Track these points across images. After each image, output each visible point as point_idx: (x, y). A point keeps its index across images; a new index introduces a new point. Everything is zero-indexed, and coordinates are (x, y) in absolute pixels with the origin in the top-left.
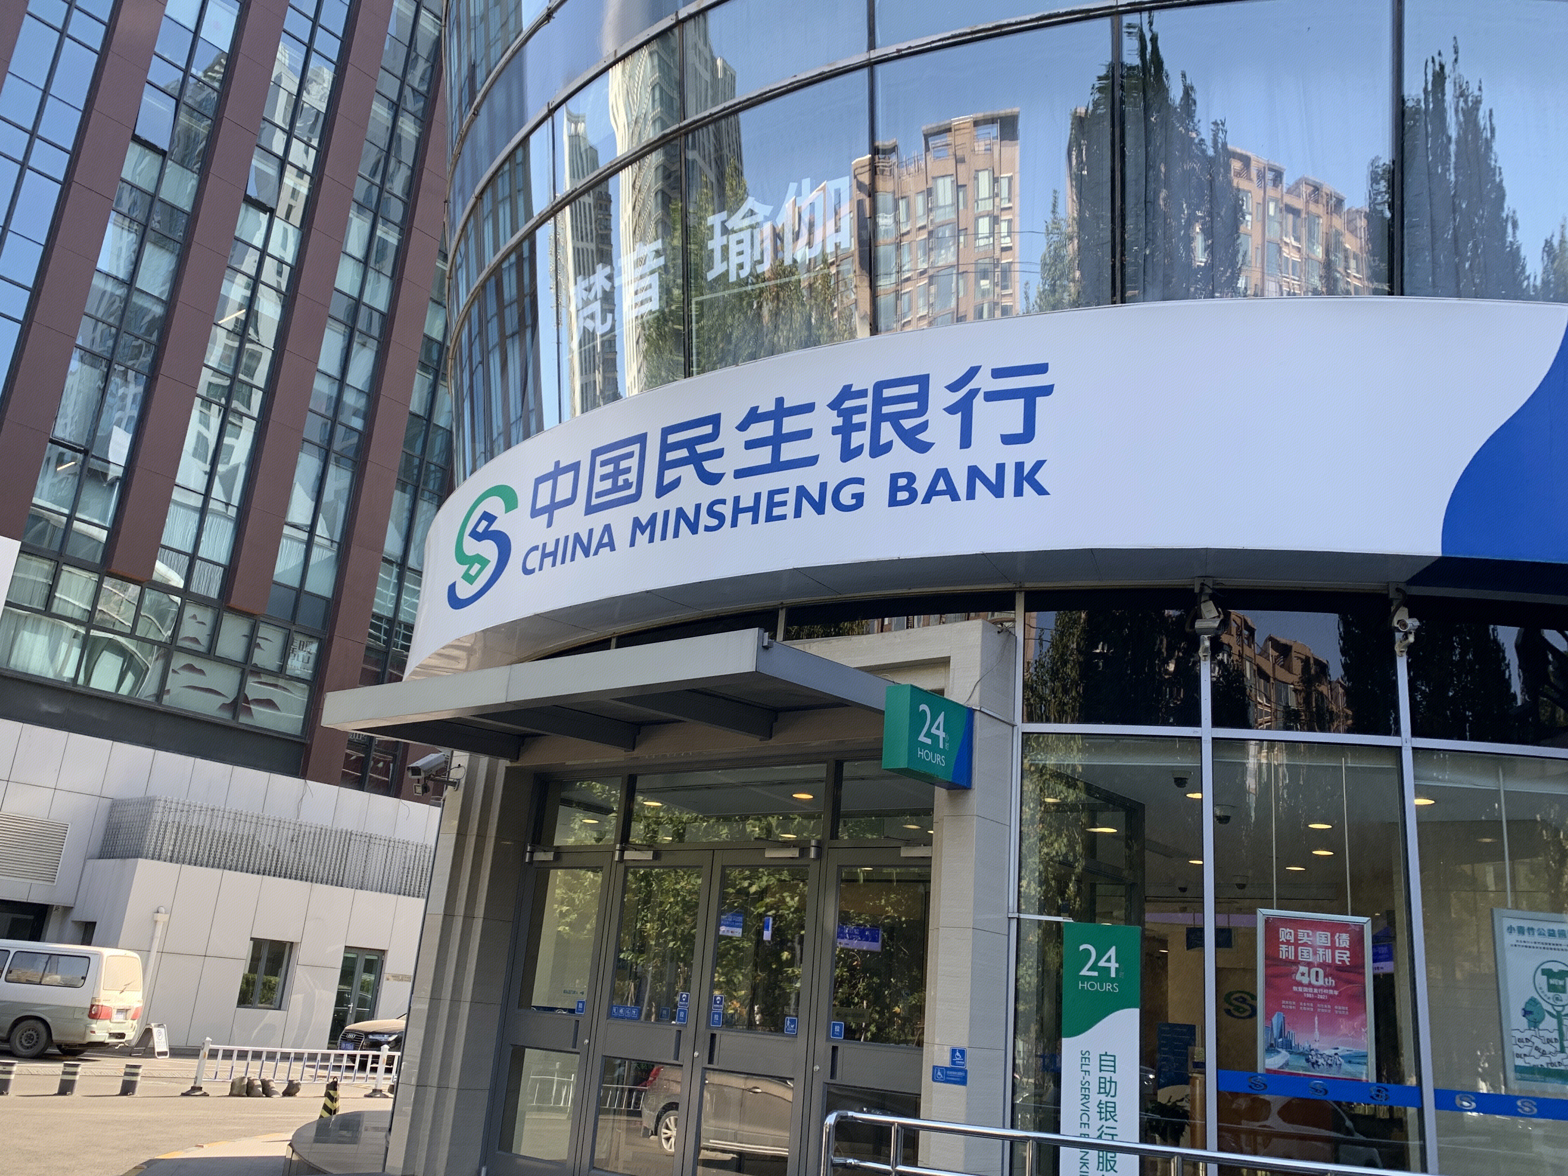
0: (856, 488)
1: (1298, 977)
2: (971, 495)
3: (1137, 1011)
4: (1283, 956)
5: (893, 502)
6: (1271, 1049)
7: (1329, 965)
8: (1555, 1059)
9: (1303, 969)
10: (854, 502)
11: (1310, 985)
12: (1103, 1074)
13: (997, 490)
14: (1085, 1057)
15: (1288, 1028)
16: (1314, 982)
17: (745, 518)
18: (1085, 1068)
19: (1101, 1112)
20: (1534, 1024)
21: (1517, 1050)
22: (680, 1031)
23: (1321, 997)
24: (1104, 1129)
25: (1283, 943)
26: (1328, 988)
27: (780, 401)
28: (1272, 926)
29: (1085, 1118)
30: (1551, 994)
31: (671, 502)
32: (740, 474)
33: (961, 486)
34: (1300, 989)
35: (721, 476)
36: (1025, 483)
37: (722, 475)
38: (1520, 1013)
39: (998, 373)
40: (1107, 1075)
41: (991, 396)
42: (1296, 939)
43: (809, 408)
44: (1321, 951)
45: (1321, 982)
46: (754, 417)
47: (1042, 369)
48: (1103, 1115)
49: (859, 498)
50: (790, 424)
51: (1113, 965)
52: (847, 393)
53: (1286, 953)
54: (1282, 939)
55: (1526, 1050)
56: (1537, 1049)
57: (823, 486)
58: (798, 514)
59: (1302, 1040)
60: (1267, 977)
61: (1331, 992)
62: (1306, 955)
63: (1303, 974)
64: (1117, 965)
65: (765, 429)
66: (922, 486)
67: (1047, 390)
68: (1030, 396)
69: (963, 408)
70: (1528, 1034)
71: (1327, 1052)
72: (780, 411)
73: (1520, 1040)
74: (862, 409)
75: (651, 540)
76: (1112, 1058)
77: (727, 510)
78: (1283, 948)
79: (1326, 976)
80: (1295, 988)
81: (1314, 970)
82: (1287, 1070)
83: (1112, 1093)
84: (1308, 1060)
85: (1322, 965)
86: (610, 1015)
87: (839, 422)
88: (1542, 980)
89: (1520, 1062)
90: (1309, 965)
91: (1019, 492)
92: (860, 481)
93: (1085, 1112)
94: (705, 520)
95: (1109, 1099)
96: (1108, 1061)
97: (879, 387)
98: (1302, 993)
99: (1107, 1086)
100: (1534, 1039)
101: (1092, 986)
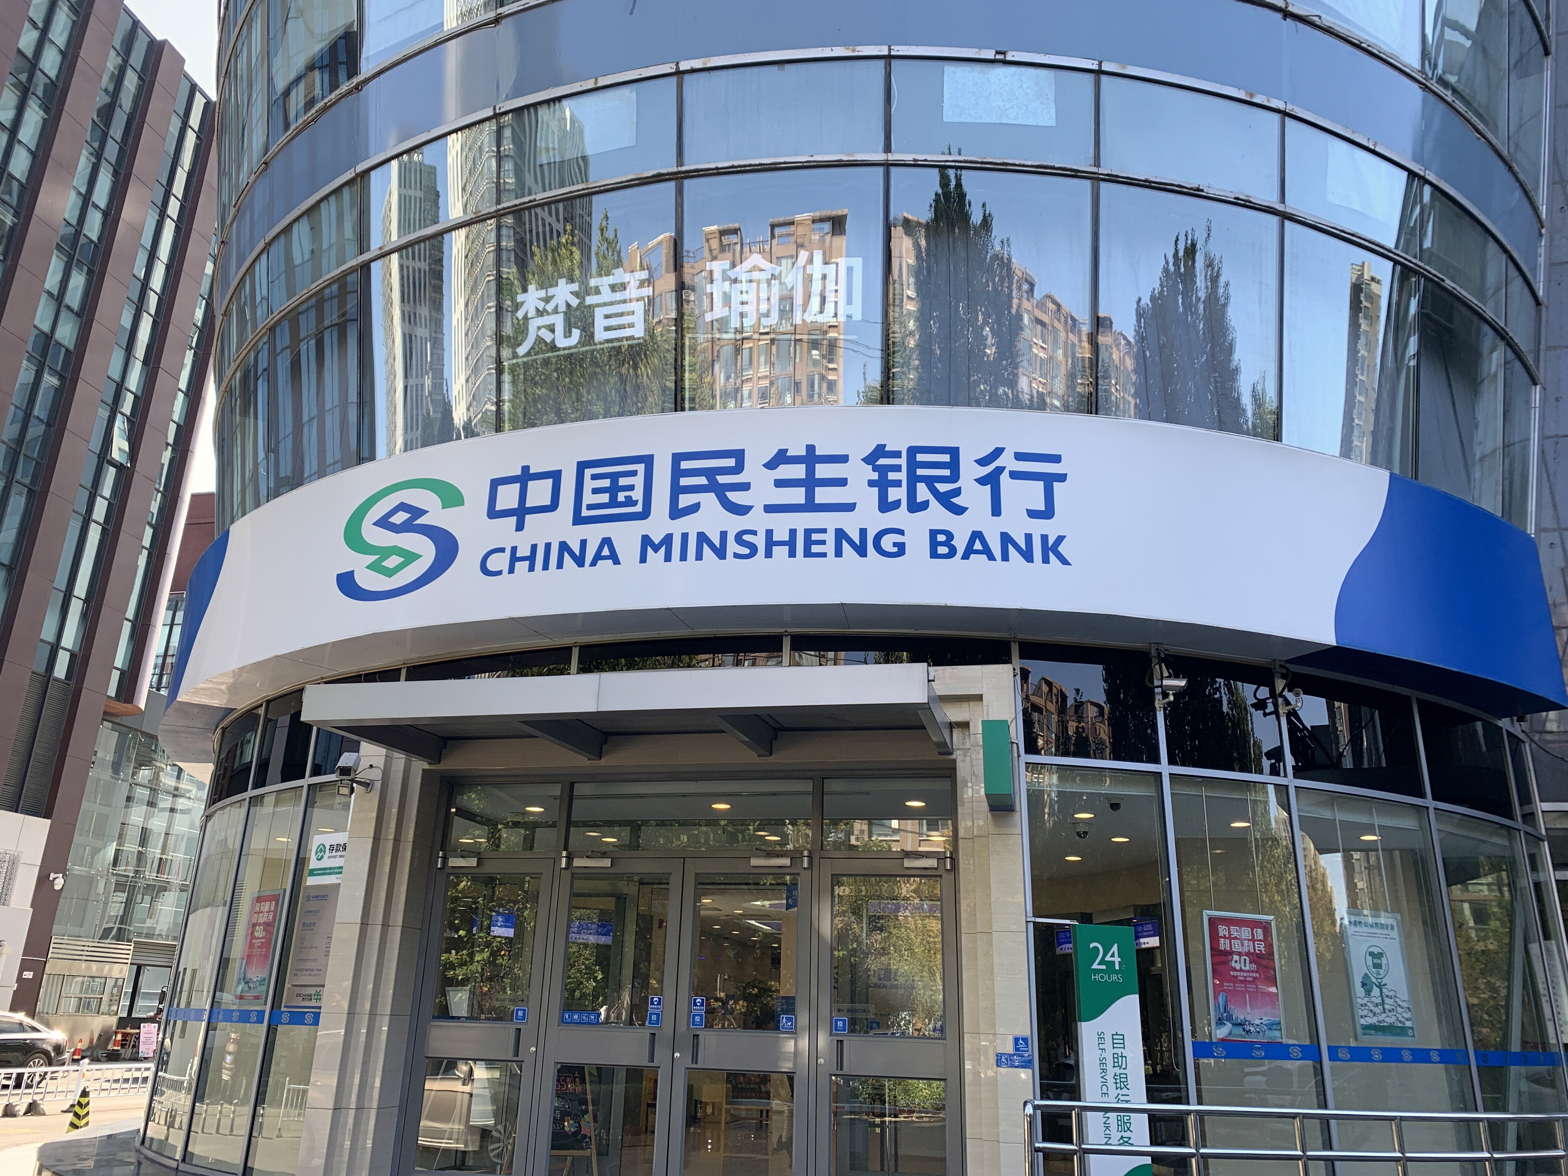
0: (898, 538)
1: (1233, 964)
2: (1005, 557)
3: (1137, 996)
4: (1222, 948)
5: (934, 555)
6: (1220, 1022)
7: (1252, 954)
8: (1381, 1018)
9: (1236, 957)
10: (895, 549)
11: (1241, 970)
12: (1116, 1051)
13: (1028, 556)
14: (1101, 1037)
15: (1231, 1007)
16: (1243, 968)
17: (781, 552)
18: (1101, 1046)
19: (1116, 1083)
20: (1368, 992)
21: (1361, 1013)
22: (654, 1034)
23: (1248, 979)
24: (1120, 1096)
25: (1221, 937)
26: (1253, 972)
27: (811, 448)
28: (1214, 922)
29: (1105, 1089)
30: (1374, 970)
31: (690, 525)
32: (769, 509)
33: (996, 548)
34: (1235, 974)
35: (749, 508)
36: (1050, 553)
37: (751, 507)
38: (1360, 984)
39: (1019, 457)
40: (1119, 1051)
41: (1014, 475)
42: (1230, 935)
43: (843, 459)
44: (1246, 943)
45: (1247, 968)
46: (781, 458)
47: (1056, 459)
48: (1118, 1085)
49: (901, 549)
50: (823, 471)
51: (1117, 959)
52: (880, 451)
53: (1224, 944)
54: (1221, 934)
55: (1365, 1013)
56: (1371, 1011)
57: (863, 532)
58: (839, 553)
59: (1239, 1015)
60: (1213, 964)
61: (1254, 975)
62: (1237, 947)
63: (1236, 962)
64: (1119, 959)
65: (798, 471)
66: (960, 543)
67: (1062, 478)
68: (1049, 481)
69: (992, 480)
70: (1365, 1001)
71: (1257, 1022)
72: (811, 458)
73: (1362, 1005)
74: (898, 468)
75: (668, 558)
76: (1121, 1037)
77: (760, 541)
78: (1222, 940)
79: (1250, 963)
80: (1232, 973)
81: (1243, 958)
82: (1231, 1038)
83: (1124, 1066)
84: (1244, 1030)
85: (1248, 954)
86: (562, 1021)
87: (875, 476)
88: (1369, 958)
89: (1363, 1021)
90: (1240, 954)
91: (1046, 560)
92: (901, 532)
93: (1104, 1084)
94: (732, 547)
95: (1122, 1071)
96: (1119, 1039)
97: (913, 451)
98: (1236, 977)
99: (1119, 1060)
100: (1369, 1004)
101: (1102, 977)
